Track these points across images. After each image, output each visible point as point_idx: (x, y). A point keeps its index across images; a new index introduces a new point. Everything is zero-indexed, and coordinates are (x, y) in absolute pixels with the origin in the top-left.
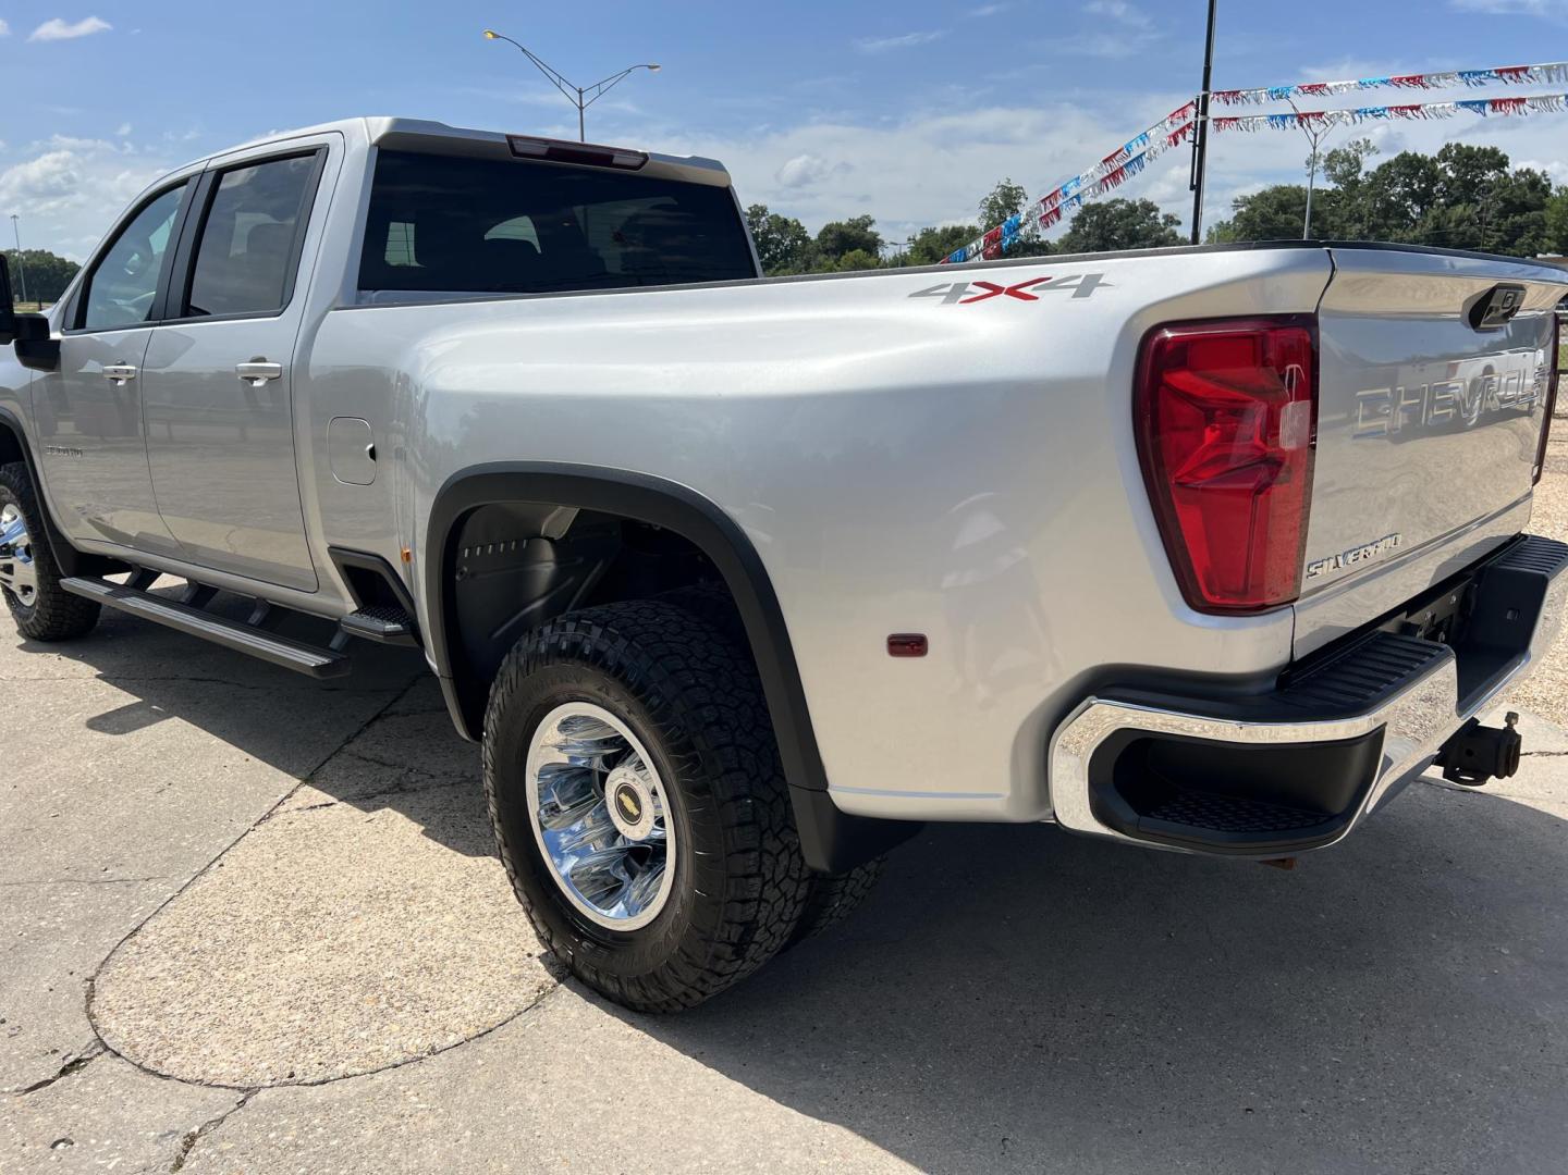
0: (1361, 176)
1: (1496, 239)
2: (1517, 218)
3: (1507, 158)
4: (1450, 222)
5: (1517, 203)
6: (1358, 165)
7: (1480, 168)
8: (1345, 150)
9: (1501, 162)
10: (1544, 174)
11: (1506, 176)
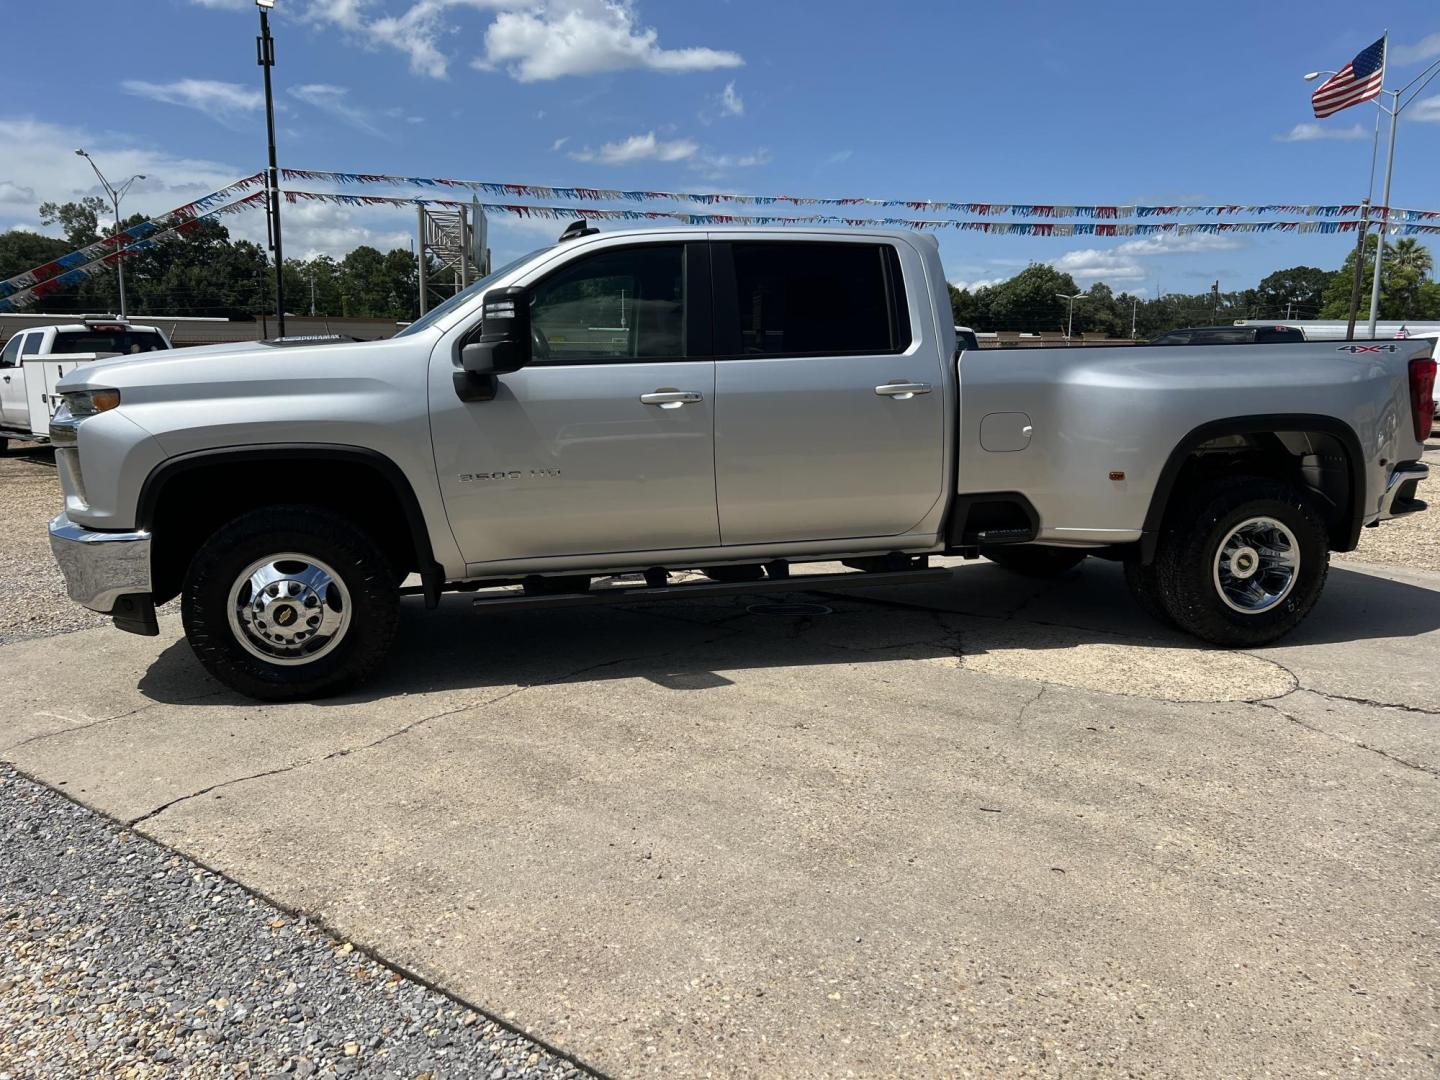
0: (99, 232)
1: (232, 298)
2: (245, 282)
3: (227, 230)
4: (190, 280)
5: (243, 268)
6: (94, 221)
7: (205, 236)
8: (80, 205)
9: (223, 234)
10: (258, 245)
11: (229, 245)
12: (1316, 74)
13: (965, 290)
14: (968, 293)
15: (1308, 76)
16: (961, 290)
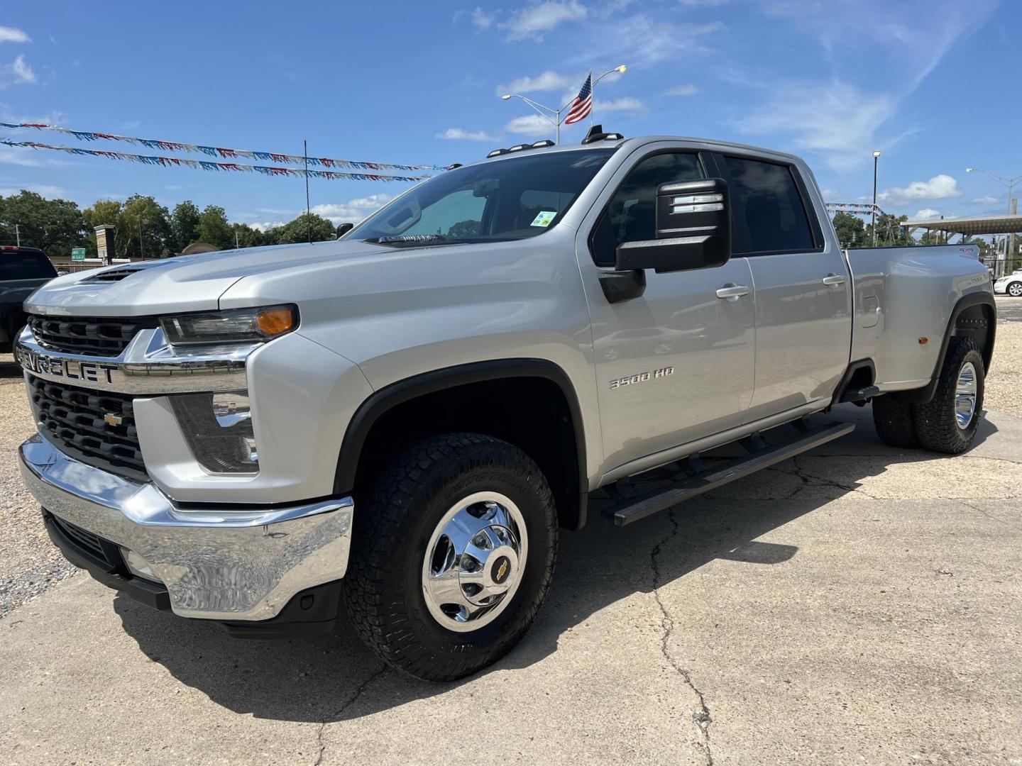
12: (509, 96)
13: (257, 230)
14: (259, 232)
15: (505, 97)
16: (254, 230)
